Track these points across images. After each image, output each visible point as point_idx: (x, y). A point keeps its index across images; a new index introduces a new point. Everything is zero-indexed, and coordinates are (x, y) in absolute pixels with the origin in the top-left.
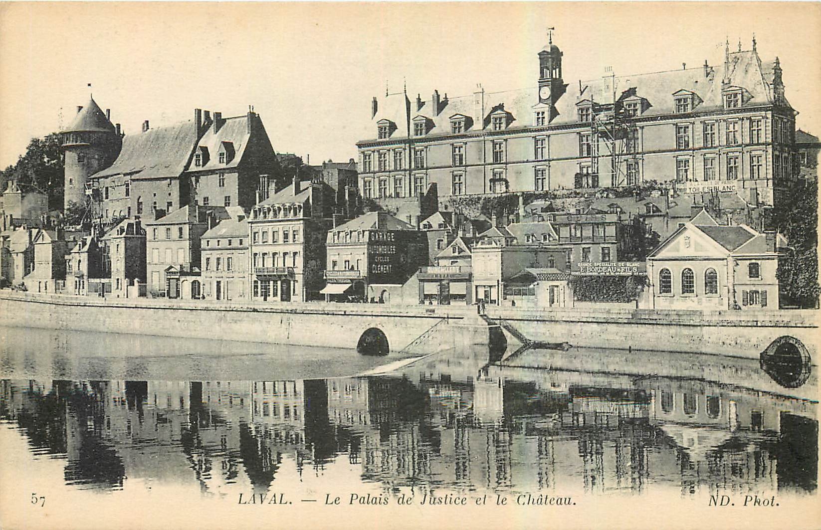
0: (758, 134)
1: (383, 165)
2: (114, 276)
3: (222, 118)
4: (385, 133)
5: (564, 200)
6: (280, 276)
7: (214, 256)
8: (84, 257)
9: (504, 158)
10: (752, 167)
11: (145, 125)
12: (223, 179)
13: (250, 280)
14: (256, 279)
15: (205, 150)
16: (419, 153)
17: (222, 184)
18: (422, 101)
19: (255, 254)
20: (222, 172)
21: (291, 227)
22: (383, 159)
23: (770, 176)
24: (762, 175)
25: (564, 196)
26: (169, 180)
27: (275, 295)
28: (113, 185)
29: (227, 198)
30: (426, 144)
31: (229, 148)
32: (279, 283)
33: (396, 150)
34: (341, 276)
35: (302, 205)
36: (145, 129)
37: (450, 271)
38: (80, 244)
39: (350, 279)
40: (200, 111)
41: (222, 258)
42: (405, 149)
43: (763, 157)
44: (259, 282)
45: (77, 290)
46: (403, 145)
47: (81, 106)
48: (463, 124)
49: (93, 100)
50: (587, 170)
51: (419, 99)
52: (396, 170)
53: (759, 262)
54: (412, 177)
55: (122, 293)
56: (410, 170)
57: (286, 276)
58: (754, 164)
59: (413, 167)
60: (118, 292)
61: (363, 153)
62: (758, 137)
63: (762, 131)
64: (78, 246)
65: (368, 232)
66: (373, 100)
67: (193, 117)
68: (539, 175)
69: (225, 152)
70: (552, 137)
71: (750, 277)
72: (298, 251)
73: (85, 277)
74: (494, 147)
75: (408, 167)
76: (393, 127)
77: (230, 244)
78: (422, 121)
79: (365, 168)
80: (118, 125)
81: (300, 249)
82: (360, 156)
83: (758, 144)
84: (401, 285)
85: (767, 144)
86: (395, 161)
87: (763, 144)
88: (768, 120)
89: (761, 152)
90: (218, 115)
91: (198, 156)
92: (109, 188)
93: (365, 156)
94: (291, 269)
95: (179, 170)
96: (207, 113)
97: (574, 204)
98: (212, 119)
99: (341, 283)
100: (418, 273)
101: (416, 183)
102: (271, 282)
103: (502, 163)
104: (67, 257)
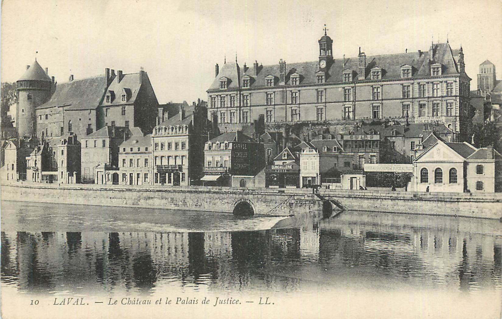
0: (451, 91)
1: (223, 103)
2: (60, 170)
3: (123, 74)
4: (224, 85)
5: (335, 126)
6: (173, 171)
7: (128, 158)
8: (39, 157)
9: (298, 101)
10: (447, 109)
11: (71, 77)
12: (125, 111)
13: (152, 173)
14: (157, 172)
15: (112, 93)
16: (245, 97)
17: (123, 113)
18: (247, 67)
19: (156, 157)
20: (124, 106)
21: (180, 140)
22: (223, 100)
23: (458, 115)
24: (453, 114)
25: (335, 124)
26: (89, 110)
27: (170, 182)
28: (51, 113)
29: (127, 122)
30: (250, 92)
31: (128, 92)
32: (172, 174)
33: (232, 95)
34: (214, 170)
35: (188, 126)
36: (71, 80)
37: (286, 168)
38: (36, 150)
39: (220, 172)
40: (108, 69)
41: (134, 159)
42: (237, 95)
43: (454, 104)
44: (159, 174)
45: (34, 179)
46: (236, 92)
47: (29, 65)
48: (273, 81)
49: (36, 62)
50: (348, 109)
51: (245, 66)
52: (231, 107)
53: (483, 164)
54: (241, 112)
55: (64, 180)
56: (240, 107)
57: (177, 170)
58: (449, 107)
59: (242, 105)
60: (63, 180)
61: (211, 96)
62: (451, 92)
63: (454, 89)
64: (35, 150)
65: (232, 144)
66: (216, 65)
67: (104, 73)
68: (319, 112)
69: (126, 94)
70: (327, 90)
71: (477, 174)
72: (185, 155)
73: (40, 171)
74: (292, 95)
75: (238, 105)
76: (229, 81)
77: (139, 151)
78: (248, 79)
79: (212, 105)
80: (53, 77)
81: (186, 153)
82: (209, 98)
83: (451, 96)
84: (254, 176)
85: (456, 96)
86: (231, 102)
87: (454, 96)
88: (457, 83)
89: (453, 101)
90: (121, 72)
91: (108, 97)
92: (48, 115)
93: (212, 98)
94: (180, 166)
95: (96, 104)
96: (113, 71)
97: (342, 129)
98: (116, 74)
99: (215, 175)
100: (265, 168)
101: (243, 114)
102: (167, 174)
103: (297, 104)
104: (27, 158)
